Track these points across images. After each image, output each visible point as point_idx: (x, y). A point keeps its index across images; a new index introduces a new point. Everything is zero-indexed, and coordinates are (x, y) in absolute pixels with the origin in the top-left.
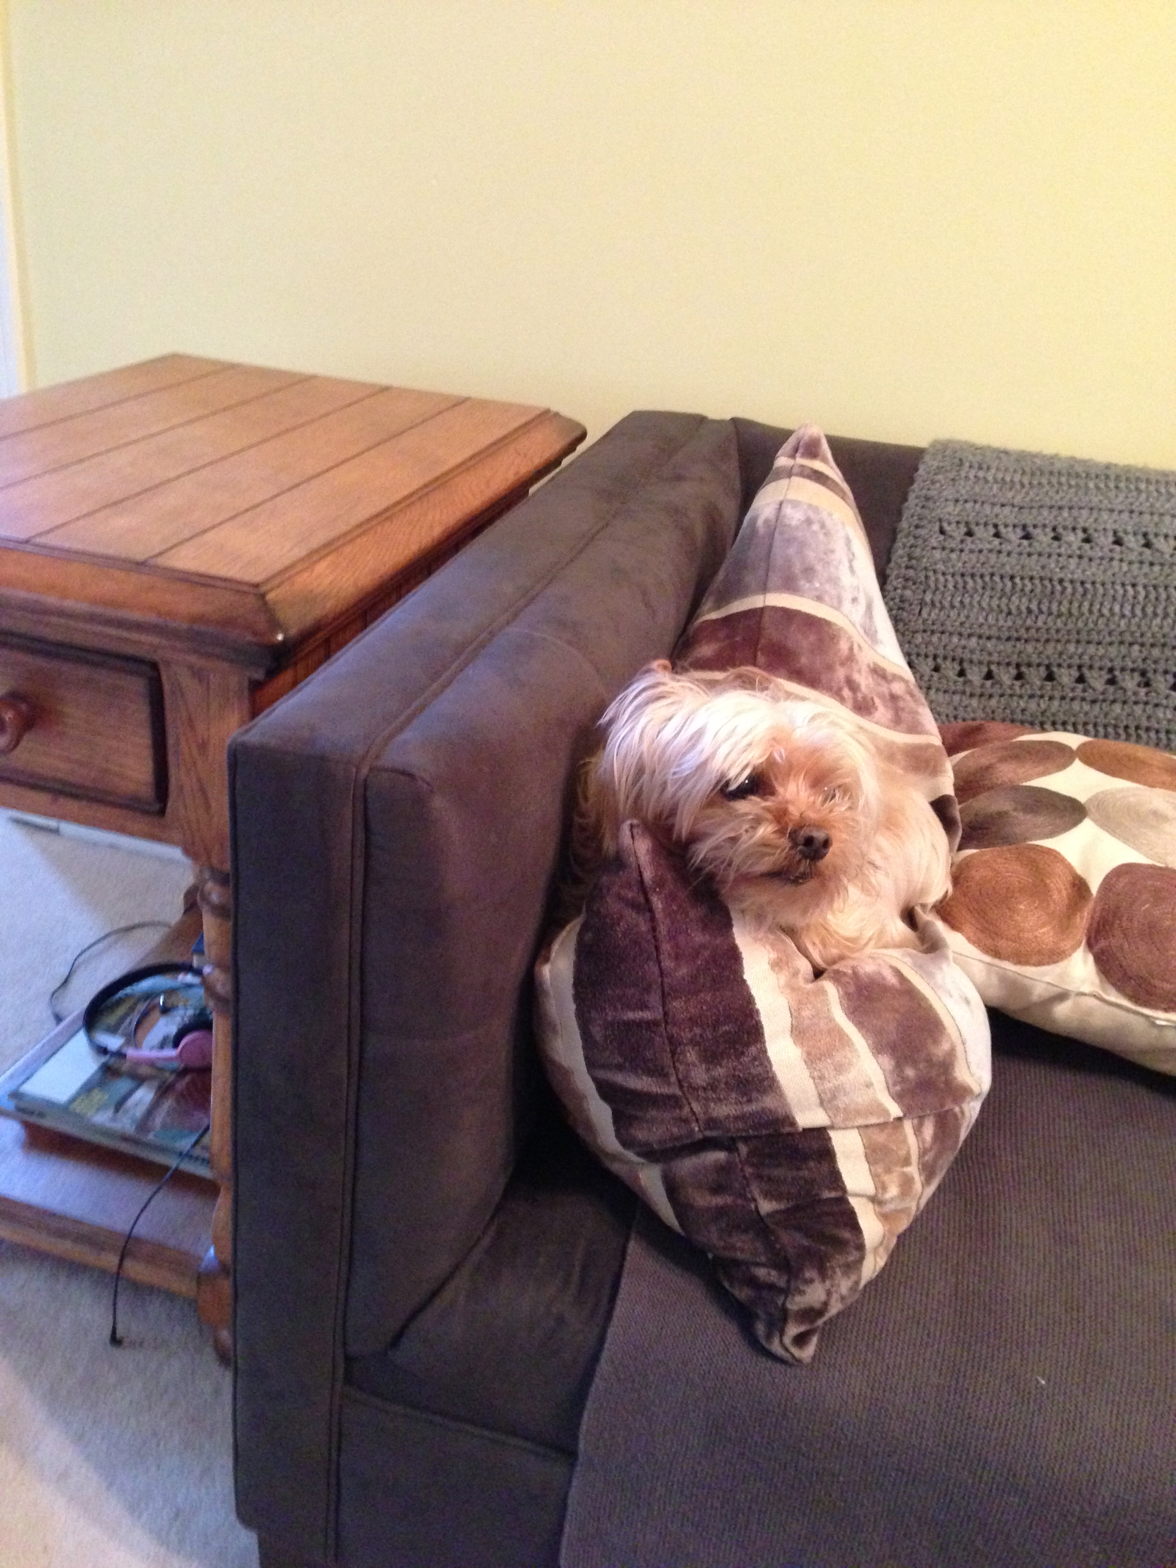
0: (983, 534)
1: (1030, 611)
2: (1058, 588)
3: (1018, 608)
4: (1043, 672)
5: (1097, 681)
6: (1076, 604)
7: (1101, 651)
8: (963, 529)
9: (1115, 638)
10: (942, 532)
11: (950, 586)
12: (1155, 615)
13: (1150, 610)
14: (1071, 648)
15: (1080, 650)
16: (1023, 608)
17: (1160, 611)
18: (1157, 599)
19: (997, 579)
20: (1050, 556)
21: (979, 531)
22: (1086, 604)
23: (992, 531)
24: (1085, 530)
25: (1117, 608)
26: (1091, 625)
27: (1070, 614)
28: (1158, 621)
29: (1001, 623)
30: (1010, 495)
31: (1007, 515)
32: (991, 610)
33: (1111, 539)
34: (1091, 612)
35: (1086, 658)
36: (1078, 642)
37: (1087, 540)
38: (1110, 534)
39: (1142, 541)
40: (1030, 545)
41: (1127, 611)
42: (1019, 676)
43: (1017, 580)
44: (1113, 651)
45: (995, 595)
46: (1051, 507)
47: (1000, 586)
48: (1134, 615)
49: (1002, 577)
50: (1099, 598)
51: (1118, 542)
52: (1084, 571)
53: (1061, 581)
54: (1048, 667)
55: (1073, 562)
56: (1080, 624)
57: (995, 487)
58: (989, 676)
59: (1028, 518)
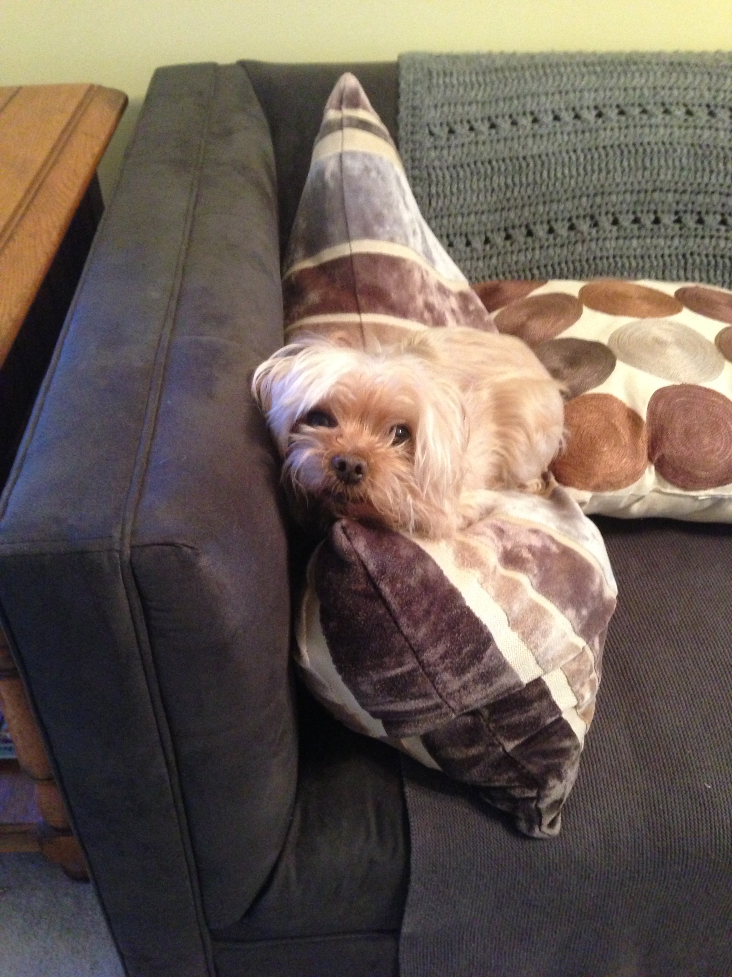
0: (462, 130)
1: (507, 186)
2: (524, 164)
3: (499, 185)
4: (524, 231)
5: (562, 229)
6: (538, 175)
7: (562, 207)
8: (446, 129)
9: (569, 194)
10: (431, 134)
11: (448, 177)
12: (593, 171)
13: (589, 168)
14: (541, 208)
15: (547, 209)
16: (503, 184)
17: (596, 167)
18: (592, 158)
19: (479, 164)
20: (512, 139)
21: (458, 128)
22: (545, 174)
23: (467, 127)
24: (532, 113)
25: (567, 171)
26: (551, 188)
27: (535, 183)
28: (595, 176)
29: (489, 198)
30: (473, 94)
31: (474, 111)
32: (480, 190)
33: (551, 117)
34: (549, 177)
35: (552, 214)
36: (545, 203)
37: (535, 121)
38: (550, 113)
39: (573, 115)
40: (497, 133)
41: (574, 172)
42: (508, 237)
43: (494, 163)
44: (569, 205)
45: (480, 177)
46: (504, 99)
47: (482, 171)
48: (579, 174)
49: (482, 163)
50: (553, 166)
51: (557, 118)
52: (539, 147)
53: (524, 158)
54: (527, 226)
55: (530, 141)
56: (544, 188)
57: (461, 91)
58: (487, 241)
59: (491, 111)
